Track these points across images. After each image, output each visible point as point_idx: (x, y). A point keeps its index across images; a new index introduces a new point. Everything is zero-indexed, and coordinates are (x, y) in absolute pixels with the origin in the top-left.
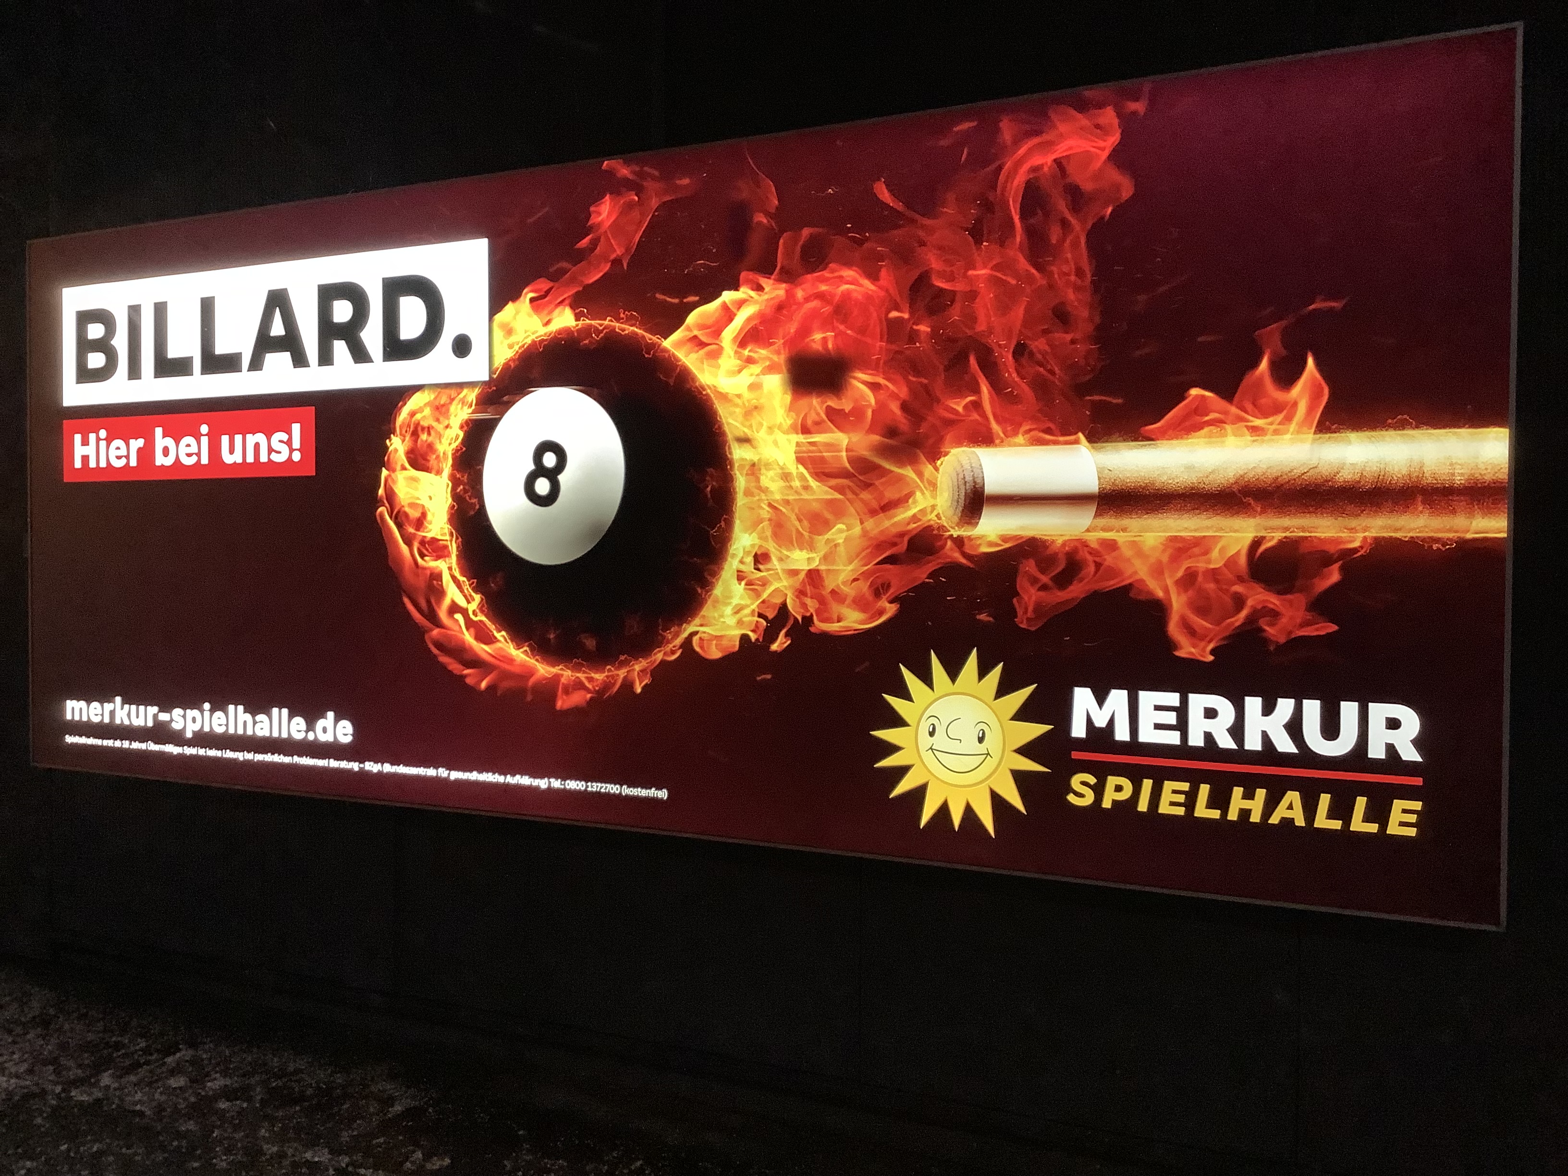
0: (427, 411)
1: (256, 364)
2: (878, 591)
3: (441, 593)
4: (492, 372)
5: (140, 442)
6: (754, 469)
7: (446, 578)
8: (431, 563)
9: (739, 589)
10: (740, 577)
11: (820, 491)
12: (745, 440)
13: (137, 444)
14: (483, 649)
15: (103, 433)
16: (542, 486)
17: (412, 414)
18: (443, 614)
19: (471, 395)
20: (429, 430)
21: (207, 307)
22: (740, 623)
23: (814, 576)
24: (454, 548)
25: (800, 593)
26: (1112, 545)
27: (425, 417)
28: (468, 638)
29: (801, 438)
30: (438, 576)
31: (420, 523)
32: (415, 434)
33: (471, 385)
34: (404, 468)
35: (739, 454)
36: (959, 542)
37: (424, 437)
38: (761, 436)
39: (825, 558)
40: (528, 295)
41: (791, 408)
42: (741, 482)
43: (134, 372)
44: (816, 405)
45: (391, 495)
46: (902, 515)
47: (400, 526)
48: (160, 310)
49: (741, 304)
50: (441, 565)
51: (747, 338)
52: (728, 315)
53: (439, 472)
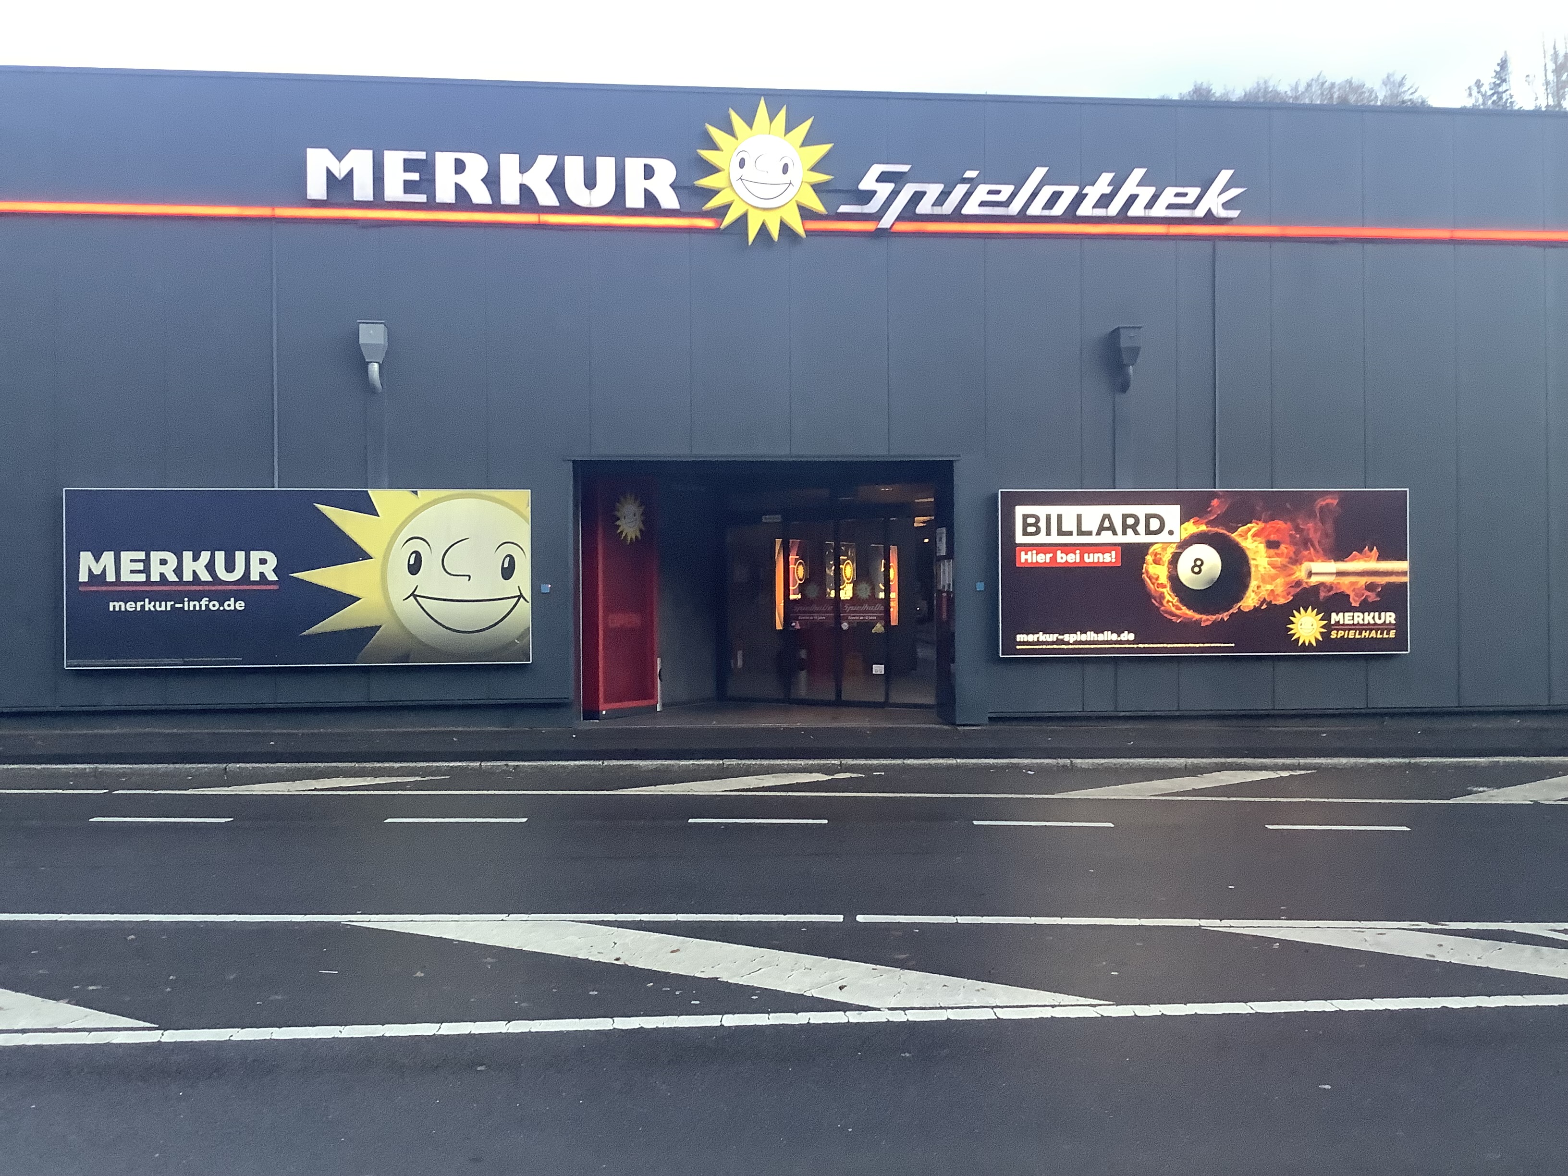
0: (1160, 549)
1: (1098, 534)
2: (1288, 594)
3: (1164, 598)
4: (1181, 540)
5: (1051, 555)
6: (1257, 566)
7: (1166, 594)
8: (1161, 590)
9: (1253, 595)
10: (1253, 591)
11: (1273, 571)
12: (1254, 559)
13: (1049, 556)
14: (1178, 612)
15: (1034, 552)
16: (1196, 569)
17: (1155, 550)
18: (1165, 602)
19: (1175, 546)
20: (1160, 554)
21: (1079, 517)
22: (1253, 602)
23: (1272, 591)
24: (1168, 586)
25: (1269, 595)
26: (1339, 583)
27: (1159, 551)
28: (1173, 609)
29: (1268, 559)
30: (1164, 593)
31: (1157, 579)
32: (1155, 556)
33: (1175, 543)
34: (1151, 564)
35: (1252, 562)
36: (1306, 583)
37: (1158, 556)
38: (1258, 558)
39: (1275, 587)
40: (1192, 521)
41: (1266, 552)
42: (1253, 569)
43: (1048, 533)
44: (1272, 551)
45: (1147, 572)
46: (1293, 577)
47: (1150, 580)
48: (1060, 517)
49: (1253, 527)
50: (1164, 590)
51: (1254, 536)
52: (1249, 530)
53: (1163, 565)
